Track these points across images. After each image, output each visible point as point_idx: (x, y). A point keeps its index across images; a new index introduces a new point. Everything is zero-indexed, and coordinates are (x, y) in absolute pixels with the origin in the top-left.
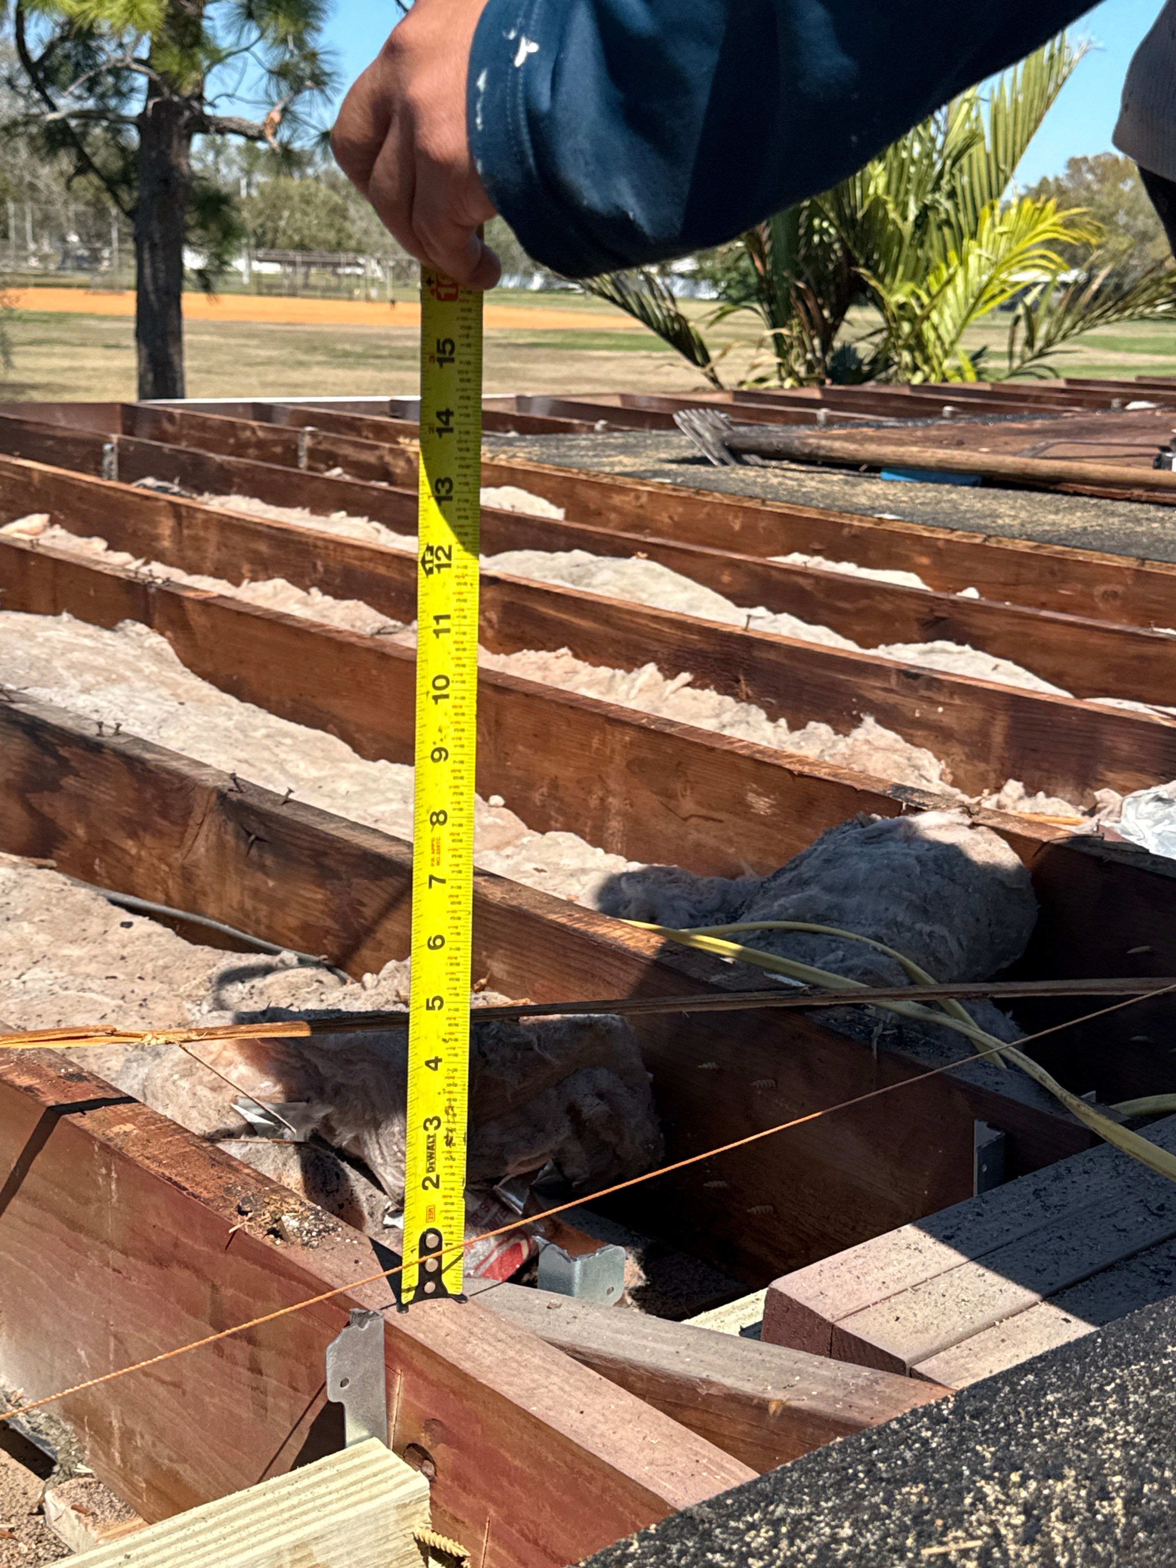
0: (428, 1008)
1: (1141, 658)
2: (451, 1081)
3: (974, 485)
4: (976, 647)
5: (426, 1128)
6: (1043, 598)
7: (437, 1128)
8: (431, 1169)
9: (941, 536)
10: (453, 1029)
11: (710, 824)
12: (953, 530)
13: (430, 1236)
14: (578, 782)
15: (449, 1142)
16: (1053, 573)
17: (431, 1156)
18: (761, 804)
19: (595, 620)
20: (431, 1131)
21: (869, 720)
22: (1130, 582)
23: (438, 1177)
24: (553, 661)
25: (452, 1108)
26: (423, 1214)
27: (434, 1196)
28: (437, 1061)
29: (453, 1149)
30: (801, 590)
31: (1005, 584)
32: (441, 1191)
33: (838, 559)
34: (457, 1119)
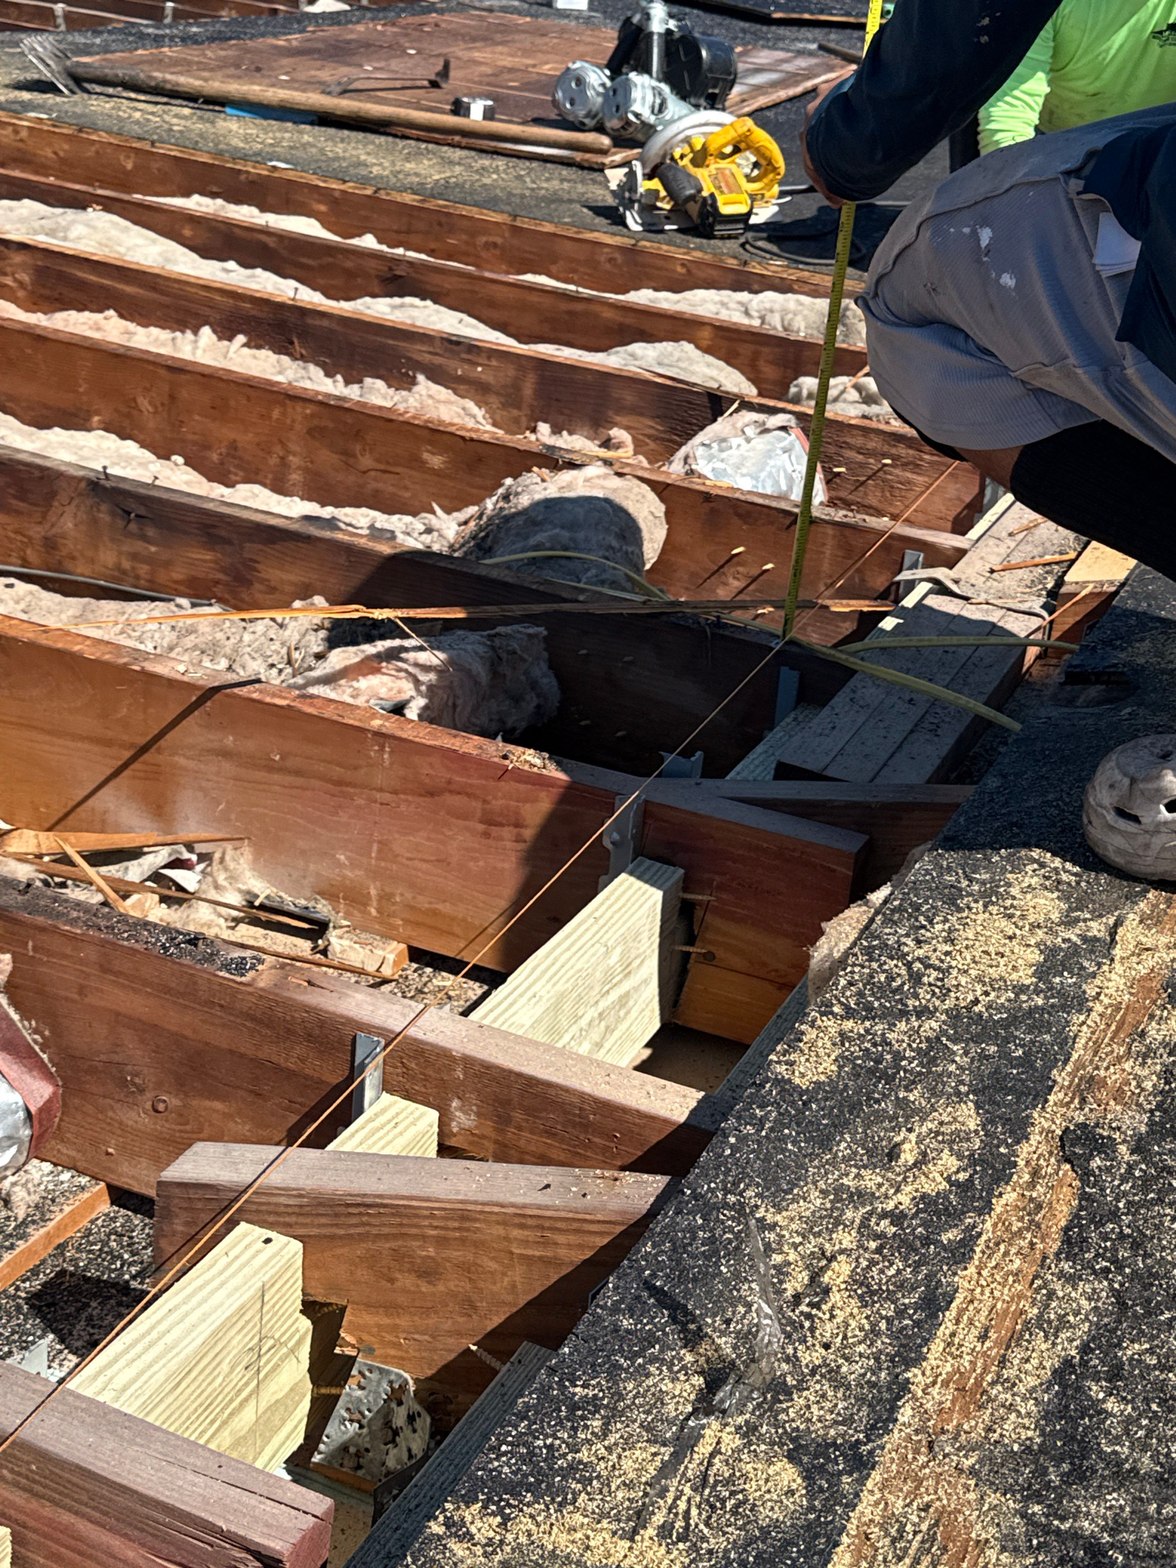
1: (571, 313)
3: (312, 123)
4: (435, 302)
6: (433, 245)
9: (334, 186)
11: (387, 476)
12: (345, 182)
14: (258, 445)
16: (440, 224)
18: (436, 461)
19: (140, 286)
21: (421, 378)
22: (506, 234)
24: (99, 320)
30: (265, 246)
31: (398, 232)
33: (238, 201)
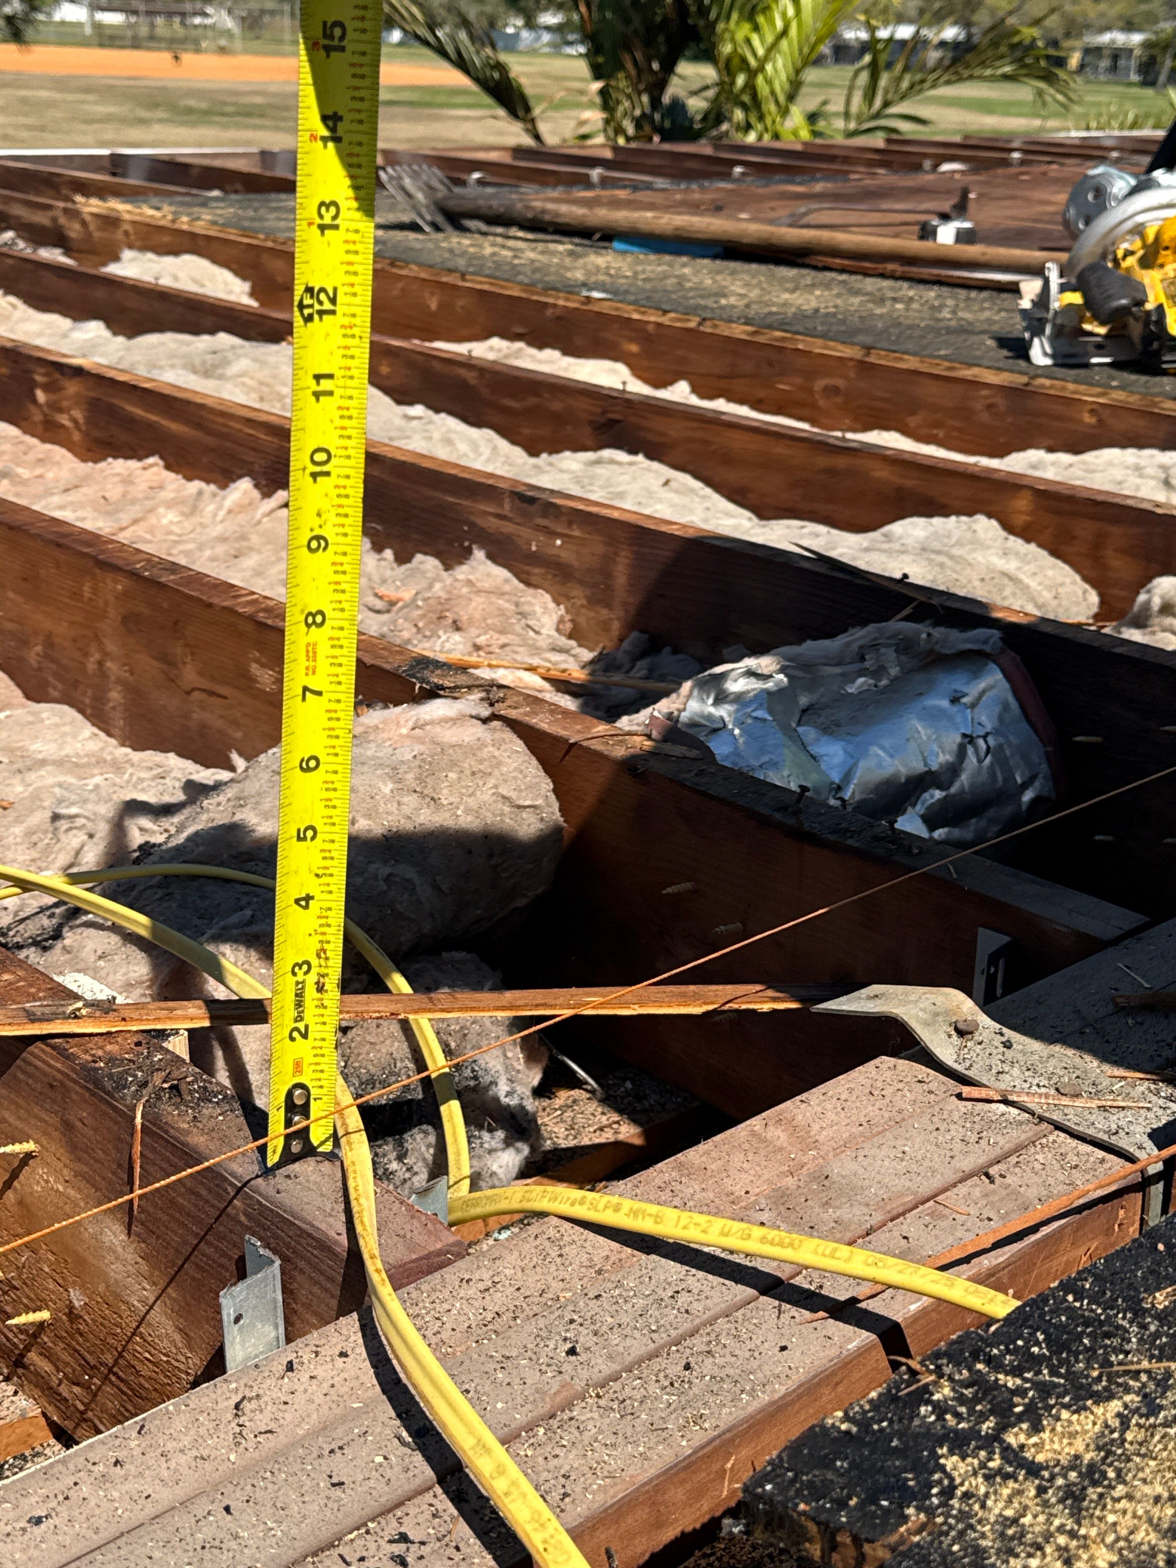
0: (299, 839)
1: (831, 472)
2: (324, 921)
3: (715, 257)
4: (650, 457)
5: (294, 974)
6: (761, 393)
7: (306, 973)
8: (299, 1018)
9: (652, 319)
10: (328, 863)
11: (213, 700)
12: (665, 312)
13: (298, 1092)
14: (74, 640)
15: (320, 988)
16: (770, 364)
17: (299, 1004)
19: (188, 422)
20: (300, 977)
21: (479, 554)
22: (852, 374)
23: (307, 1027)
24: (139, 472)
25: (325, 951)
26: (290, 1067)
27: (302, 1048)
28: (308, 898)
29: (325, 996)
30: (464, 384)
31: (720, 377)
32: (310, 1042)
33: (541, 345)
34: (330, 963)
